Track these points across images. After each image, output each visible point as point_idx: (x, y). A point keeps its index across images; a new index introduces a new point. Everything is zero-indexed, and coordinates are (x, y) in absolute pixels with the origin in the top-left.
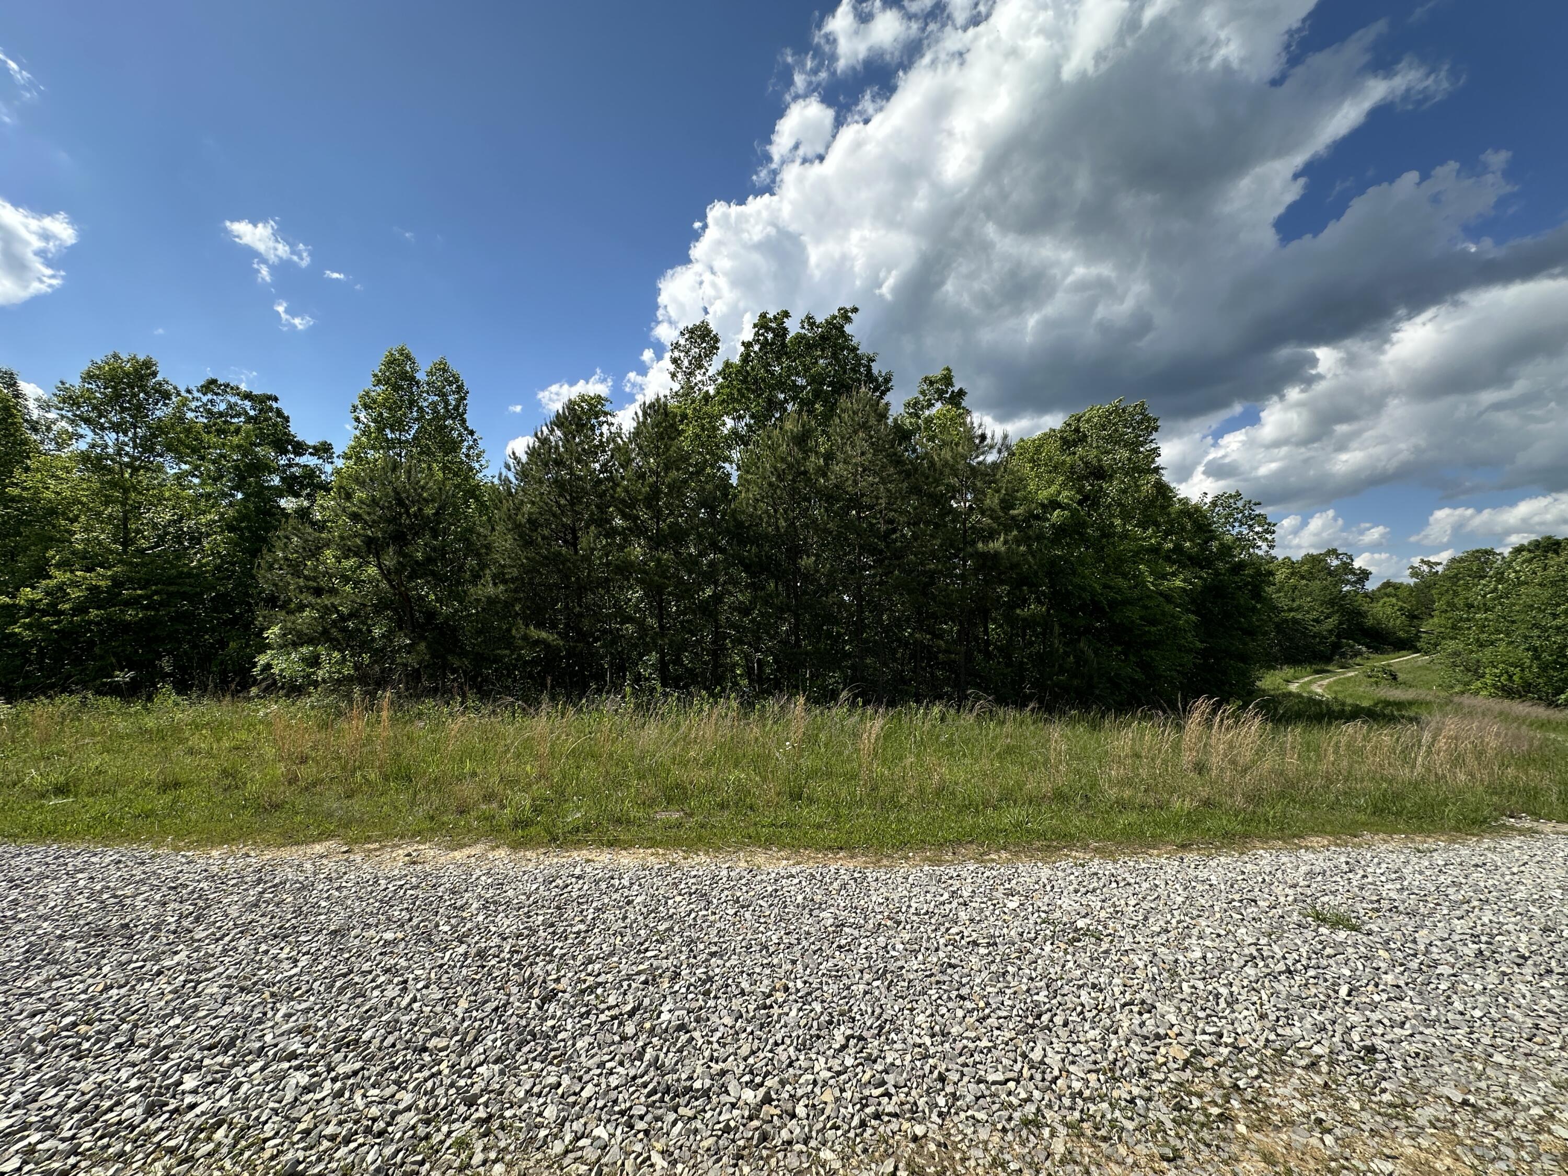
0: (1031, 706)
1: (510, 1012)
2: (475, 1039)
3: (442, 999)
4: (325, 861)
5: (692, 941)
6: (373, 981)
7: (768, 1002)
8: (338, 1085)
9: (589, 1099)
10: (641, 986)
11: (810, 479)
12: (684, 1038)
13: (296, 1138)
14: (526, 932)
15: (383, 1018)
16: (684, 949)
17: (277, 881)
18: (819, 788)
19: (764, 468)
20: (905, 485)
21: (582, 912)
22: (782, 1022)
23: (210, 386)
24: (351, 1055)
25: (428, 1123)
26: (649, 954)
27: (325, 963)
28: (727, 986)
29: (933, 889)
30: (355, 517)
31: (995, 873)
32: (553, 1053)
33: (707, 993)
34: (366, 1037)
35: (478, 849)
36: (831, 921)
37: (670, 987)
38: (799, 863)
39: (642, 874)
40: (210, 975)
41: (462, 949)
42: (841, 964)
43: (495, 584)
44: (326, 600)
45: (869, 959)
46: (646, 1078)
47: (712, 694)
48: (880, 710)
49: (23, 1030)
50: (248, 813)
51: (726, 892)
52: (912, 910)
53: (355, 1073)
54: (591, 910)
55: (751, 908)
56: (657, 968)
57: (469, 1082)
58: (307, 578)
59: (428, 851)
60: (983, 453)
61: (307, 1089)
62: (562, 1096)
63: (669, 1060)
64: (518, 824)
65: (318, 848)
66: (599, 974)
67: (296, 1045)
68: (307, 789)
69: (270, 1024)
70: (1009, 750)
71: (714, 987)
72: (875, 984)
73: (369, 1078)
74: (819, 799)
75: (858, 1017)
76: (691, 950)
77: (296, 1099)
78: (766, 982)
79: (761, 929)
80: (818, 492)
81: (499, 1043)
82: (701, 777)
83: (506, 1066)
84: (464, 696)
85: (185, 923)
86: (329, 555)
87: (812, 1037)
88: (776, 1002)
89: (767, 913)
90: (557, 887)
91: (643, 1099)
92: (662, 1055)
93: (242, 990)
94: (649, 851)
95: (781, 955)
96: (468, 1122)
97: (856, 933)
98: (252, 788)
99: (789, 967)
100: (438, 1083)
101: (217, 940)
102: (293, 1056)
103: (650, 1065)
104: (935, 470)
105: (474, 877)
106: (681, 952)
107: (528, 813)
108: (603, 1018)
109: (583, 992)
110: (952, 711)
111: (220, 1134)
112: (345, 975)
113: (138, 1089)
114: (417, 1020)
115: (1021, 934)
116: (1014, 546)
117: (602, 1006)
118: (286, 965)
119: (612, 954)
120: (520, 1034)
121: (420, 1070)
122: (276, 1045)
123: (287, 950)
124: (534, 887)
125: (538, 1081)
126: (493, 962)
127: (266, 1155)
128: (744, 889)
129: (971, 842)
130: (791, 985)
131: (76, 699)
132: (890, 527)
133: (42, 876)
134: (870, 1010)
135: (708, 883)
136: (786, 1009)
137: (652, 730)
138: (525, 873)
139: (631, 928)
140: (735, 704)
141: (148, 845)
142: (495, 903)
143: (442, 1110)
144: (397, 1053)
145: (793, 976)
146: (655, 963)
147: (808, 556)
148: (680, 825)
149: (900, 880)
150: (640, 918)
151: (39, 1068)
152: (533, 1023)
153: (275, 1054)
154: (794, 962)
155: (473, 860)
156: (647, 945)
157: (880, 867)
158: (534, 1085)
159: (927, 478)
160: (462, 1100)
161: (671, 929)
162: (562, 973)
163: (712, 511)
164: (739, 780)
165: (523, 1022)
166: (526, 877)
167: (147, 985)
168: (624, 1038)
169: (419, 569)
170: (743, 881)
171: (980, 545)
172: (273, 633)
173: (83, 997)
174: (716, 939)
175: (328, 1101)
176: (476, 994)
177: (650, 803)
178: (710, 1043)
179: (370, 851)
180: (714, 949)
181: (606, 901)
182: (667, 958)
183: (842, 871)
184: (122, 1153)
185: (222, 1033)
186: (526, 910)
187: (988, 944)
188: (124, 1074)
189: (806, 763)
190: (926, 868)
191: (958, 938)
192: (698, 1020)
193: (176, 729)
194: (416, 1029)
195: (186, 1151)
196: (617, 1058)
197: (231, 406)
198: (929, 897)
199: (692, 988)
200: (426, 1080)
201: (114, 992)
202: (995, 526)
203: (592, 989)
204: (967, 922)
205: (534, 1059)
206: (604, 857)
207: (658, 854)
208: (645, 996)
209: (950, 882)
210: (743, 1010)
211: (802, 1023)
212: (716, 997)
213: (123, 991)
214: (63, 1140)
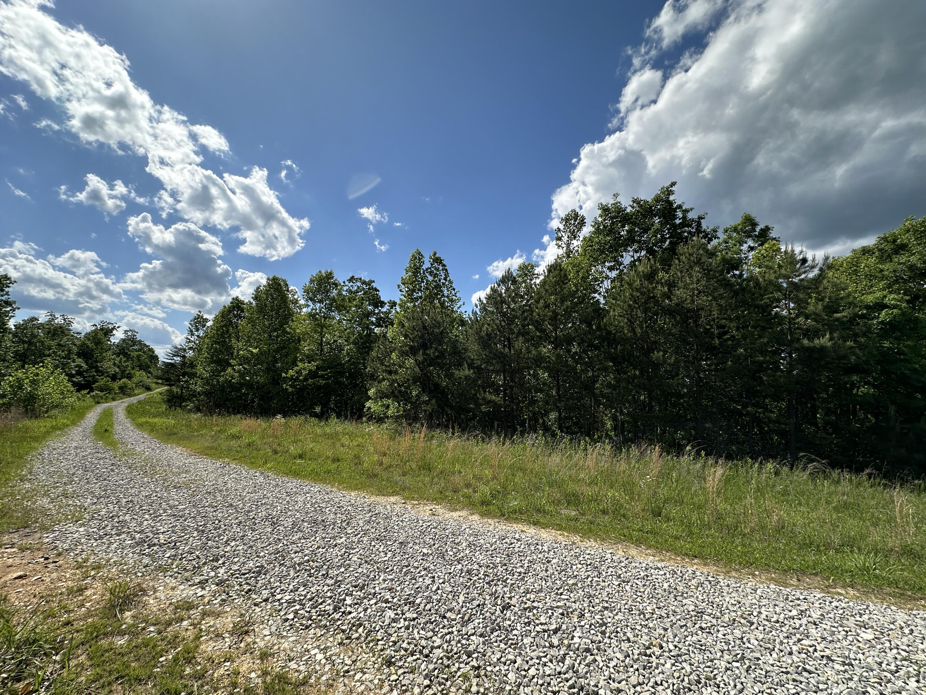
0: (867, 471)
1: (486, 609)
2: (469, 620)
3: (451, 592)
4: (395, 506)
5: (591, 596)
6: (419, 573)
7: (648, 652)
8: (407, 623)
9: (533, 677)
10: (560, 616)
11: (658, 301)
12: (590, 658)
13: (391, 644)
14: (492, 566)
15: (425, 594)
16: (585, 599)
17: (377, 512)
18: (674, 511)
19: (625, 296)
20: (733, 301)
21: (521, 561)
22: (660, 670)
23: (352, 279)
24: (412, 609)
25: (448, 658)
26: (563, 597)
27: (398, 558)
28: (617, 632)
29: (782, 605)
30: (406, 336)
31: (843, 605)
32: (510, 641)
33: (603, 633)
34: (418, 601)
35: (464, 513)
36: (692, 608)
37: (578, 622)
38: (663, 561)
39: (555, 546)
40: (354, 552)
41: (459, 567)
42: (703, 641)
43: (469, 369)
44: (394, 377)
45: (727, 643)
46: (567, 676)
47: (592, 439)
48: (720, 462)
49: (293, 558)
50: (364, 477)
51: (611, 569)
52: (763, 616)
53: (414, 619)
54: (526, 561)
55: (630, 584)
56: (569, 607)
57: (467, 643)
58: (386, 366)
59: (440, 509)
60: (805, 272)
61: (394, 621)
62: (518, 669)
63: (582, 669)
64: (483, 503)
65: (393, 499)
66: (534, 602)
67: (388, 596)
68: (386, 469)
69: (378, 582)
70: (846, 506)
71: (608, 630)
72: (735, 664)
73: (420, 624)
74: (674, 518)
75: (722, 685)
76: (590, 602)
77: (390, 624)
78: (645, 637)
79: (638, 600)
80: (663, 309)
81: (481, 625)
82: (589, 491)
83: (486, 640)
84: (453, 428)
85: (344, 525)
86: (394, 355)
87: (684, 688)
88: (654, 653)
89: (642, 590)
90: (506, 543)
91: (566, 689)
92: (576, 665)
93: (366, 562)
94: (559, 532)
95: (655, 622)
96: (468, 666)
97: (714, 621)
98: (366, 465)
99: (662, 632)
100: (452, 638)
101: (356, 535)
102: (387, 601)
103: (569, 668)
104: (760, 288)
105: (463, 528)
106: (584, 601)
107: (489, 497)
108: (538, 628)
109: (525, 609)
110: (786, 469)
111: (361, 630)
112: (407, 566)
113: (330, 597)
114: (440, 599)
115: (880, 664)
116: (840, 342)
117: (537, 622)
118: (382, 554)
119: (541, 591)
120: (492, 624)
121: (443, 628)
122: (380, 594)
123: (382, 547)
124: (494, 540)
125: (503, 655)
126: (475, 578)
127: (379, 647)
128: (624, 570)
129: (816, 575)
130: (664, 645)
131: (303, 418)
132: (722, 330)
133: (296, 493)
134: (732, 684)
135: (598, 560)
136: (662, 661)
137: (556, 459)
138: (488, 531)
139: (551, 577)
140: (608, 447)
141: (329, 486)
142: (474, 545)
143: (456, 654)
144: (432, 614)
145: (665, 639)
146: (568, 604)
147: (658, 352)
148: (577, 520)
149: (749, 591)
150: (556, 573)
151: (298, 576)
152: (499, 620)
153: (380, 598)
154: (666, 630)
155: (462, 519)
156: (561, 591)
157: (730, 577)
158: (502, 657)
159: (754, 294)
160: (465, 652)
161: (576, 584)
162: (513, 595)
163: (590, 325)
164: (615, 497)
165: (493, 618)
166: (489, 534)
167: (332, 550)
168: (552, 646)
169: (432, 362)
170: (623, 564)
171: (806, 342)
172: (371, 392)
173: (311, 549)
174: (607, 599)
175: (403, 630)
176: (468, 594)
177: (558, 503)
178: (608, 667)
179: (414, 505)
180: (606, 605)
181: (535, 557)
182: (575, 602)
183: (698, 573)
184: (326, 626)
185: (359, 581)
186: (491, 552)
187: (844, 664)
188: (326, 589)
189: (663, 492)
190: (772, 586)
191: (811, 650)
192: (598, 649)
193: (337, 434)
194: (440, 604)
195: (348, 634)
196: (548, 656)
197: (358, 287)
198: (777, 609)
199: (593, 627)
200: (446, 634)
201: (321, 550)
202: (820, 326)
203: (531, 609)
204: (819, 640)
205: (501, 641)
206: (532, 531)
207: (564, 535)
208: (563, 623)
209: (799, 602)
210: (630, 653)
211: (676, 675)
212: (609, 637)
213: (324, 550)
214: (307, 612)
